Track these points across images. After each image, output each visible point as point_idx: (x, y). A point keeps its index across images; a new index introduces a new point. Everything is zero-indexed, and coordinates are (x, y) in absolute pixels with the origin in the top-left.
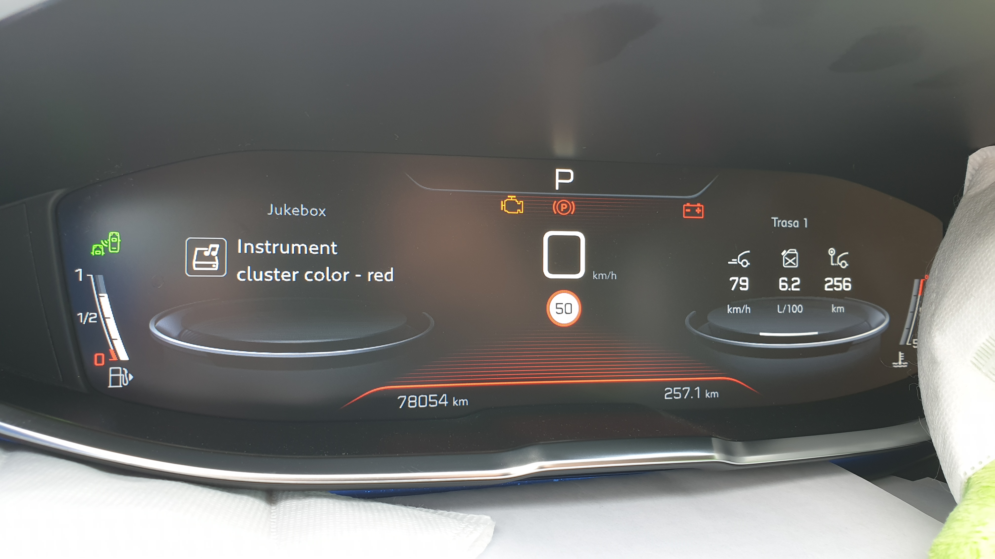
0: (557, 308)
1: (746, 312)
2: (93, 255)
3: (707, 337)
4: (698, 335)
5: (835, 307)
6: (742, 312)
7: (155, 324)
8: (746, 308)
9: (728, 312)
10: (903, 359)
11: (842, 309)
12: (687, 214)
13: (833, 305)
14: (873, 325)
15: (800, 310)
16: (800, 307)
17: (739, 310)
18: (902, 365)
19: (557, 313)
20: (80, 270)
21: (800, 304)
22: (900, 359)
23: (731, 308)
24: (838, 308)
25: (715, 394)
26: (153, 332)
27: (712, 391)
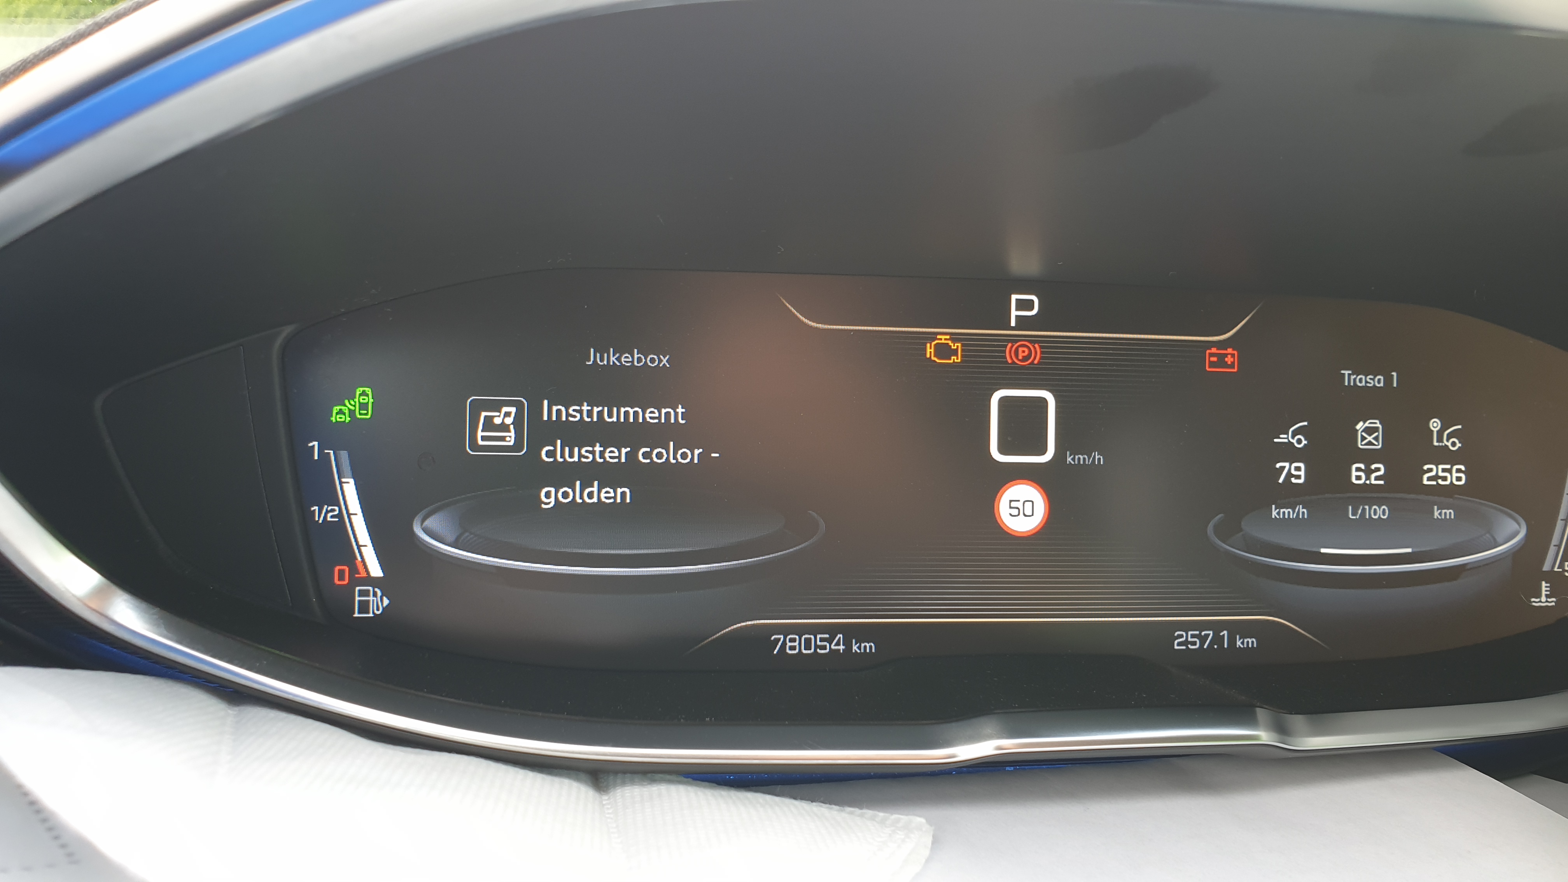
0: (1011, 507)
1: (1301, 517)
2: (334, 421)
3: (1240, 554)
4: (1227, 552)
5: (1439, 511)
6: (1294, 517)
7: (422, 524)
8: (1301, 510)
9: (1273, 517)
10: (1548, 593)
11: (1450, 513)
12: (1212, 364)
13: (1436, 507)
14: (1499, 539)
15: (1384, 514)
16: (1384, 510)
17: (1289, 512)
18: (1547, 601)
19: (1011, 515)
20: (316, 443)
21: (1383, 505)
22: (1544, 593)
23: (1278, 510)
24: (1444, 511)
25: (1251, 642)
26: (419, 537)
27: (1246, 638)
